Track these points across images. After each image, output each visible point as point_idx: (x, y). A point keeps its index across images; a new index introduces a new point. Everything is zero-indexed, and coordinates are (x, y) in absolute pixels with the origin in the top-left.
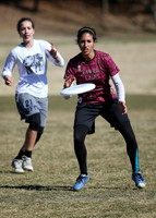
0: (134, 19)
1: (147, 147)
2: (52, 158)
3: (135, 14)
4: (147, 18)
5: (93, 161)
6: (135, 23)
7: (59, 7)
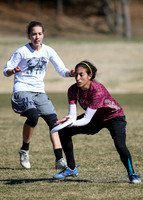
0: (87, 20)
1: (99, 144)
2: (8, 154)
3: (88, 15)
4: (100, 19)
5: (47, 157)
6: (88, 25)
7: (16, 8)
